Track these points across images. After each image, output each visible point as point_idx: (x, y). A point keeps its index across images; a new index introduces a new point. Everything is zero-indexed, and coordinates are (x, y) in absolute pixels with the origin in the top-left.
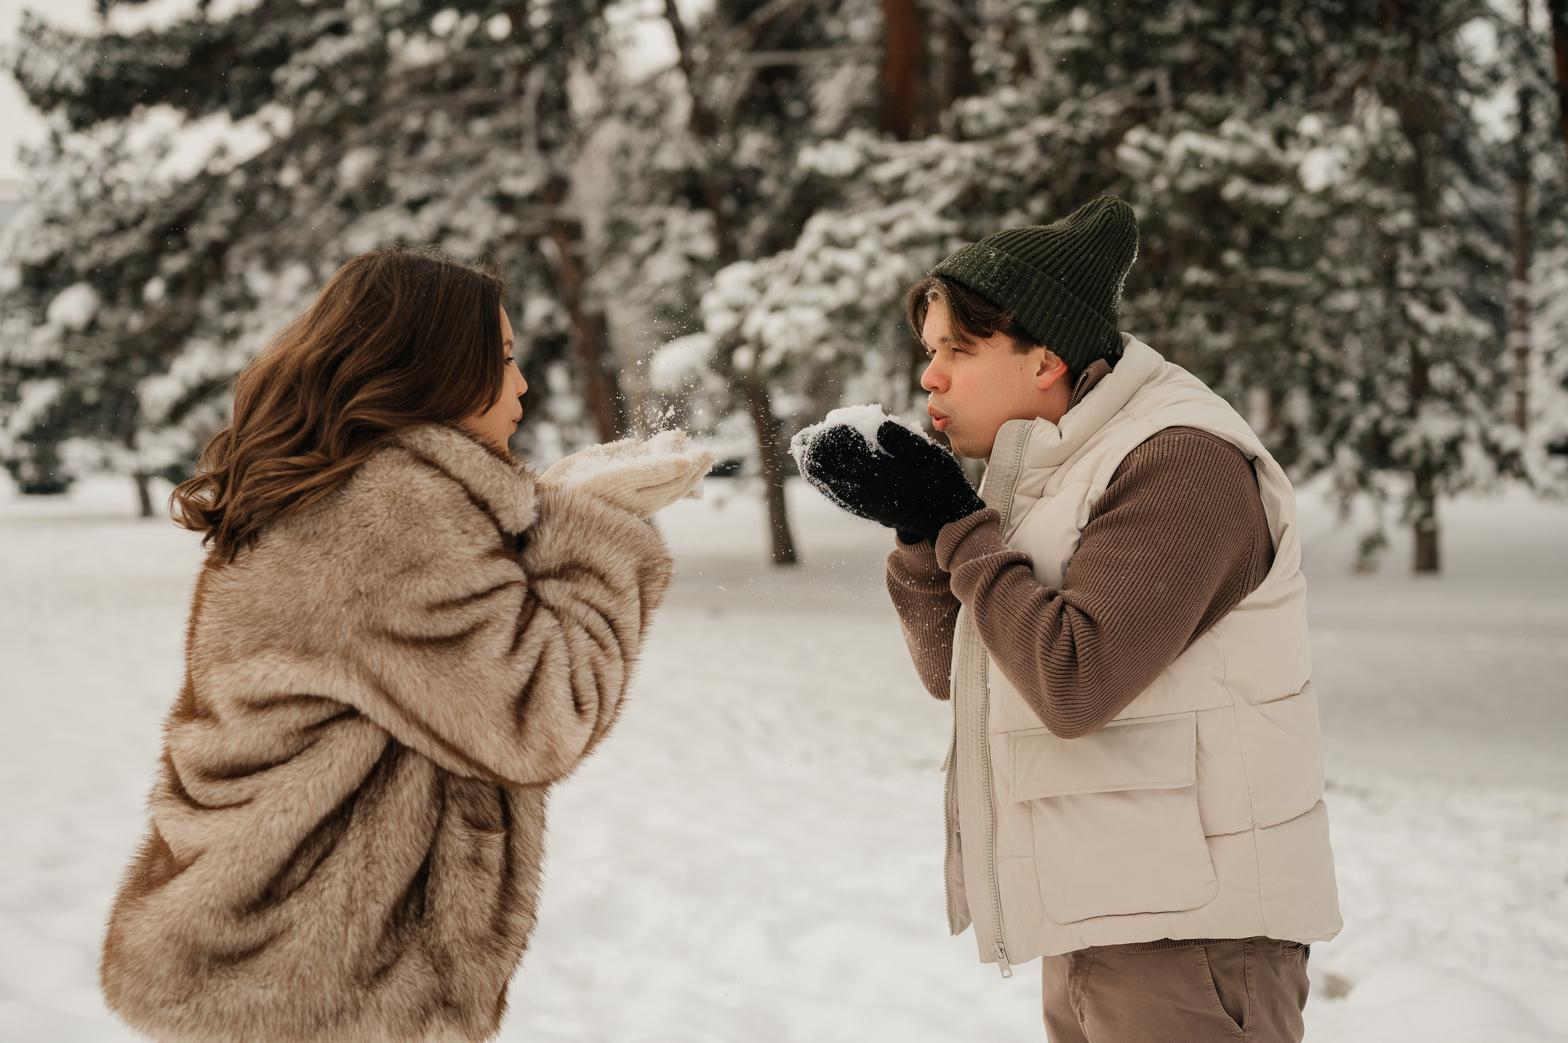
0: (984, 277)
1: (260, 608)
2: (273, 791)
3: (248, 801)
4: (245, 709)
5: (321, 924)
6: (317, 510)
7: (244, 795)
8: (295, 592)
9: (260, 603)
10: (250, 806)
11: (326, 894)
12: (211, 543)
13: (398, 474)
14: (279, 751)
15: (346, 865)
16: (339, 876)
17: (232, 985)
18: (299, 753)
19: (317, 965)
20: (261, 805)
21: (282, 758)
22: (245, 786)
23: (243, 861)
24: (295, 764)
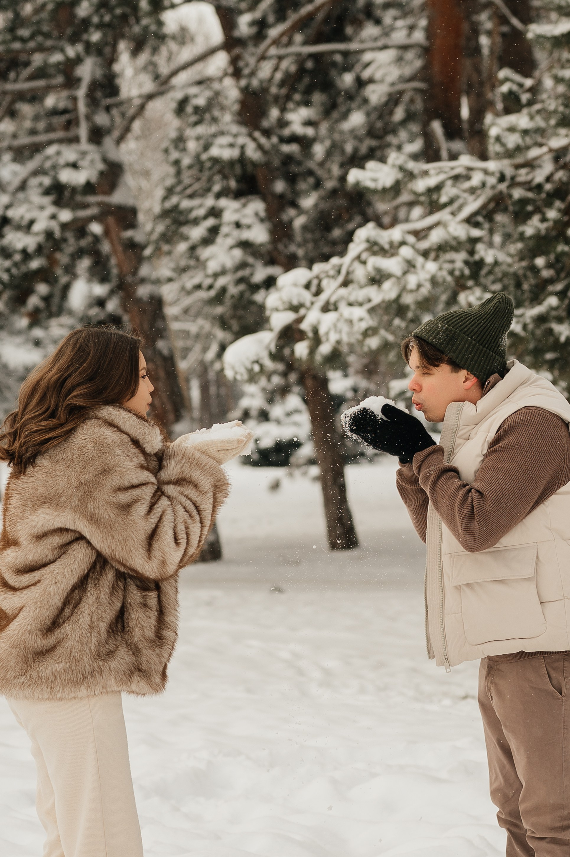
0: (435, 337)
1: (39, 494)
2: (50, 575)
3: (39, 582)
4: (34, 540)
5: (80, 633)
6: (63, 448)
7: (37, 579)
8: (54, 485)
9: (39, 491)
10: (40, 584)
11: (81, 620)
12: (11, 465)
13: (98, 431)
14: (50, 557)
15: (89, 607)
16: (86, 612)
17: (44, 664)
18: (59, 557)
19: (80, 651)
20: (45, 583)
21: (52, 560)
22: (37, 575)
23: (40, 607)
24: (58, 563)
